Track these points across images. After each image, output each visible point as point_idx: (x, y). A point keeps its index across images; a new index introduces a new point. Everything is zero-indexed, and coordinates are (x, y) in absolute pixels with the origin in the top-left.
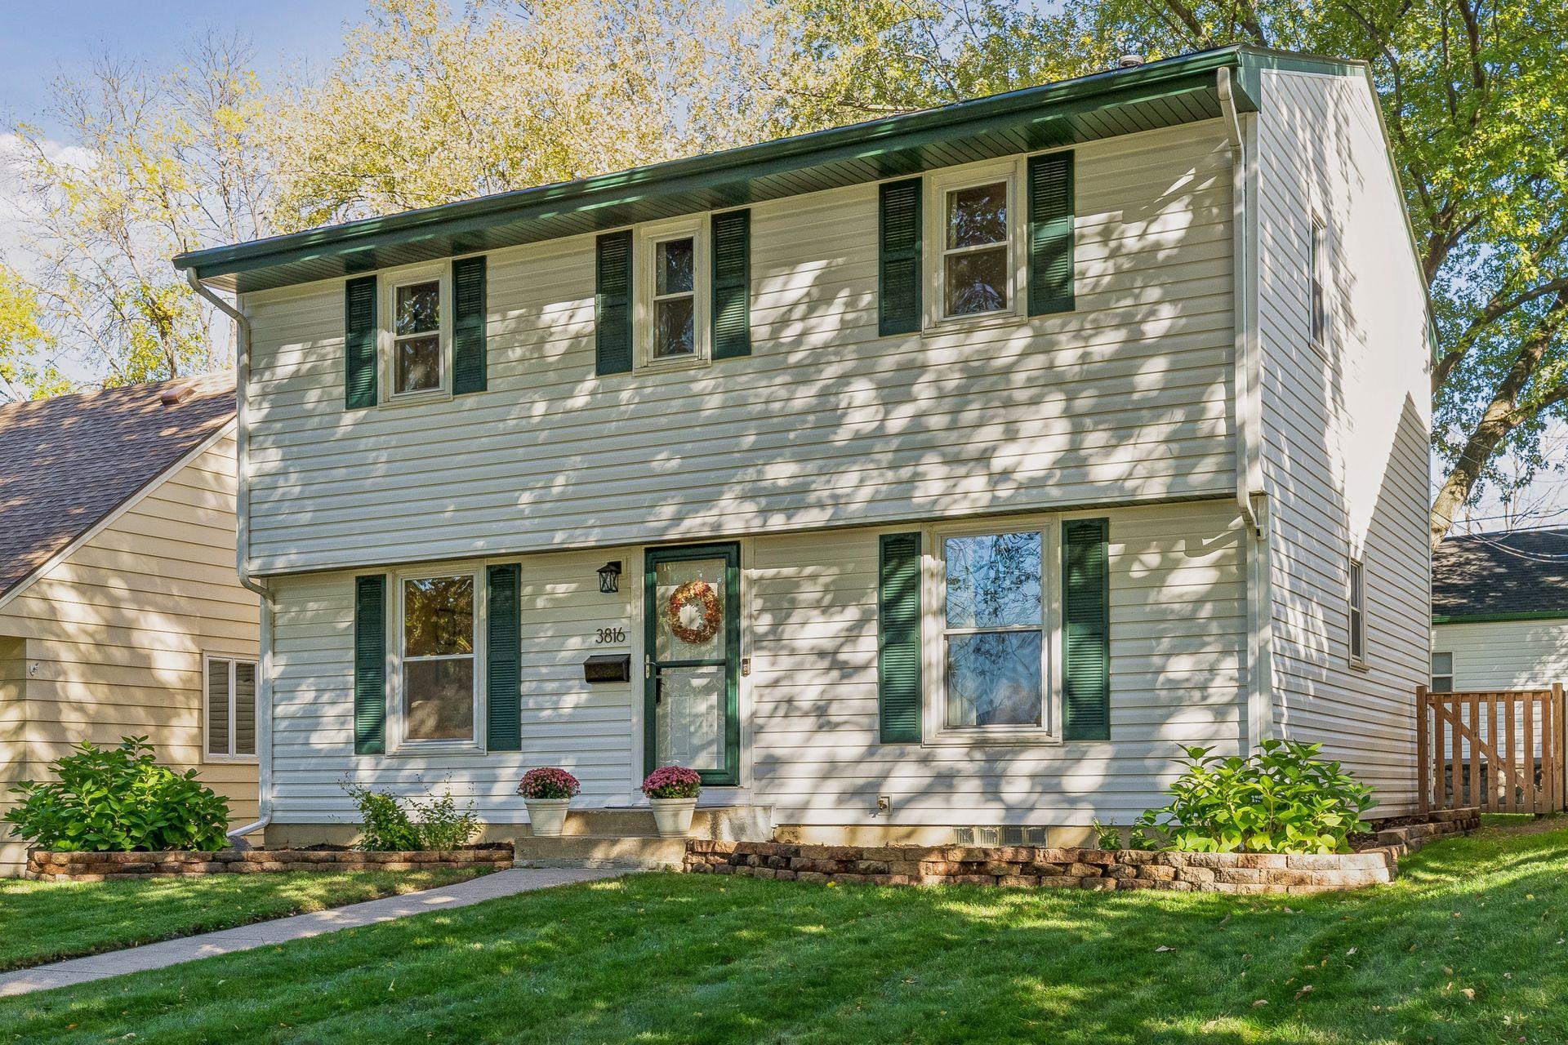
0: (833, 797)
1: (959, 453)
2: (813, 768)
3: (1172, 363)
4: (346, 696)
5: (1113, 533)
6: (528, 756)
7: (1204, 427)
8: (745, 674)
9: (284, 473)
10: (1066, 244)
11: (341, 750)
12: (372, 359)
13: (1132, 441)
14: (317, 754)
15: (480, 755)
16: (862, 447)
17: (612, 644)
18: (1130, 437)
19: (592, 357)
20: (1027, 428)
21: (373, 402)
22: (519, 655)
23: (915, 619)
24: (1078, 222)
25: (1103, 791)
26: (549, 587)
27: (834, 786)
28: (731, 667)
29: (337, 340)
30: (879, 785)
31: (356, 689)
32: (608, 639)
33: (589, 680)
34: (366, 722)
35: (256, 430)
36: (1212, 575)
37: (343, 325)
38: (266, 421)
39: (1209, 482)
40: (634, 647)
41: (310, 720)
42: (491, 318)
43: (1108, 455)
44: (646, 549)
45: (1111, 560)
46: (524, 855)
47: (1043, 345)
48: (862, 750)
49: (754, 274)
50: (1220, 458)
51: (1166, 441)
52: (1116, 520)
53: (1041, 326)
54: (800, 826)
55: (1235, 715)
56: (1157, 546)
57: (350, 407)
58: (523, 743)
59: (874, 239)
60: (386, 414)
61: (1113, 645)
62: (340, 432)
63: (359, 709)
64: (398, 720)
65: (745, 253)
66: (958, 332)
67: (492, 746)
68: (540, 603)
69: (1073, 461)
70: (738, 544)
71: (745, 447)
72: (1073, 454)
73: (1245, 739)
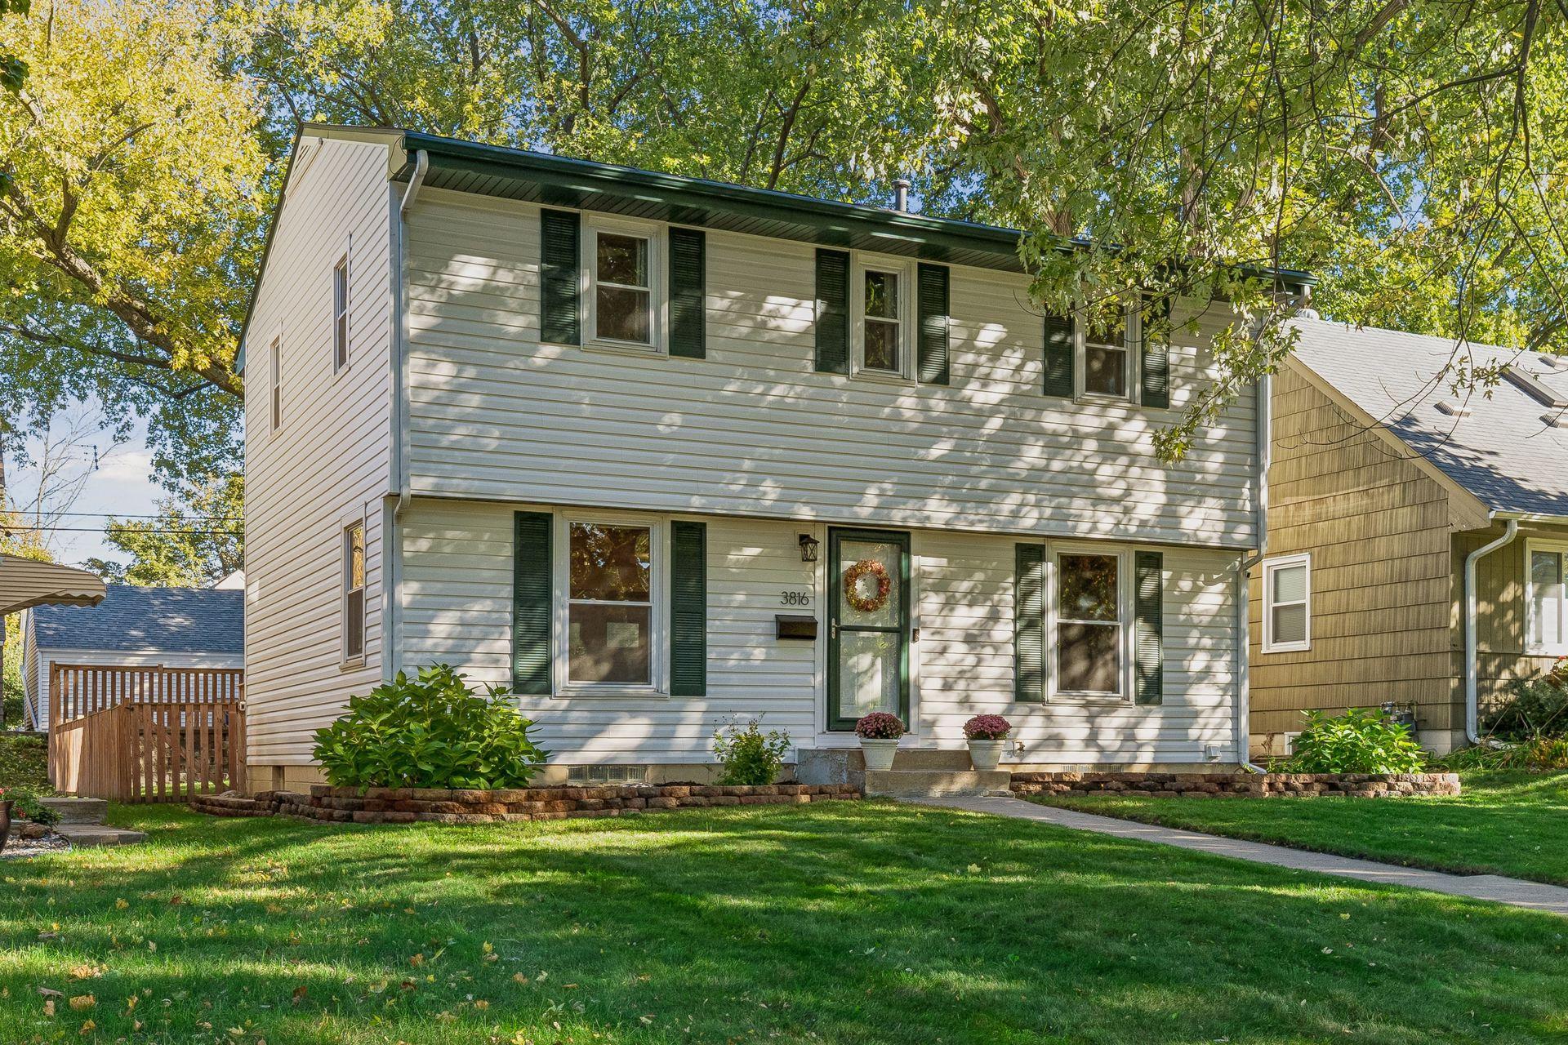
4: (502, 633)
5: (1165, 562)
6: (711, 702)
7: (1239, 503)
8: (914, 641)
9: (455, 391)
12: (574, 300)
13: (1201, 505)
15: (664, 699)
17: (796, 606)
19: (811, 354)
21: (575, 340)
22: (704, 607)
25: (1158, 739)
26: (735, 549)
28: (903, 633)
29: (530, 267)
30: (1016, 734)
31: (514, 627)
32: (793, 602)
33: (780, 637)
34: (530, 661)
35: (418, 336)
36: (1220, 599)
37: (538, 256)
38: (432, 330)
39: (1241, 540)
40: (819, 611)
41: (457, 654)
42: (709, 292)
43: (1191, 512)
44: (830, 528)
45: (1165, 582)
46: (875, 788)
48: (1002, 707)
50: (1248, 526)
51: (1222, 509)
52: (1168, 556)
55: (1231, 691)
56: (1189, 576)
57: (545, 339)
58: (708, 689)
60: (586, 356)
61: (1164, 640)
62: (535, 363)
63: (520, 647)
64: (565, 661)
65: (945, 302)
67: (676, 691)
70: (909, 534)
71: (931, 458)
72: (1168, 508)
73: (1236, 707)
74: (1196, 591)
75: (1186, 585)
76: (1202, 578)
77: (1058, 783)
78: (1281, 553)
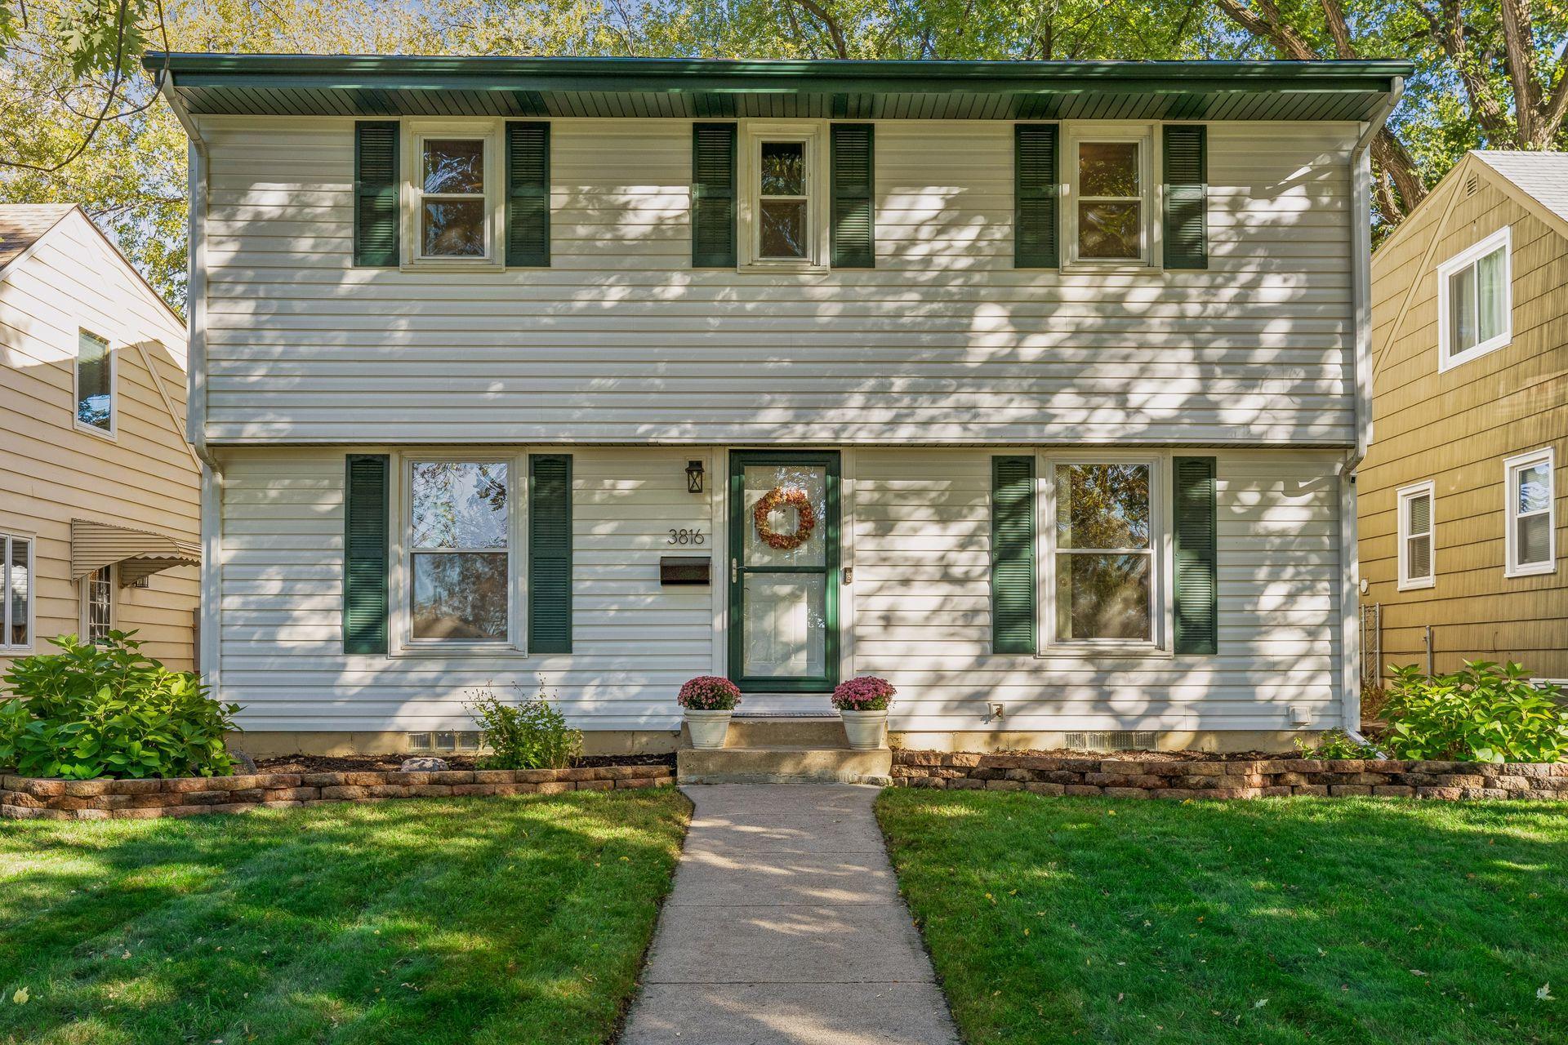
0: (939, 705)
1: (1093, 386)
2: (919, 677)
3: (1294, 326)
4: (331, 587)
5: (1220, 470)
6: (578, 660)
7: (1323, 384)
8: (845, 582)
9: (256, 329)
10: (1199, 208)
11: (321, 648)
12: (393, 213)
13: (1256, 391)
14: (287, 653)
15: (520, 658)
16: (996, 372)
17: (687, 546)
18: (1254, 387)
19: (687, 247)
20: (1162, 370)
21: (393, 261)
22: (570, 551)
23: (1029, 538)
24: (1210, 190)
25: (1207, 700)
26: (608, 483)
27: (940, 695)
28: (830, 572)
29: (341, 187)
30: (987, 694)
31: (345, 580)
32: (683, 541)
33: (664, 582)
34: (359, 618)
35: (216, 274)
36: (1305, 515)
37: (351, 171)
38: (230, 266)
39: (1328, 433)
40: (717, 551)
41: (278, 614)
42: (554, 190)
43: (1237, 401)
44: (731, 451)
45: (1219, 495)
46: (691, 772)
47: (1174, 295)
48: (970, 660)
49: (878, 189)
50: (1338, 414)
51: (1288, 394)
52: (1223, 461)
53: (1173, 279)
54: (905, 732)
55: (1327, 634)
56: (1257, 486)
57: (360, 263)
58: (575, 645)
59: (1010, 174)
60: (408, 277)
61: (1219, 570)
62: (343, 290)
63: (350, 601)
64: (404, 616)
65: (869, 167)
66: (1094, 274)
67: (533, 648)
68: (598, 497)
69: (1200, 405)
70: (838, 452)
72: (1200, 398)
73: (1338, 656)
74: (1267, 504)
75: (1251, 497)
76: (1281, 486)
77: (948, 768)
78: (1524, 449)
